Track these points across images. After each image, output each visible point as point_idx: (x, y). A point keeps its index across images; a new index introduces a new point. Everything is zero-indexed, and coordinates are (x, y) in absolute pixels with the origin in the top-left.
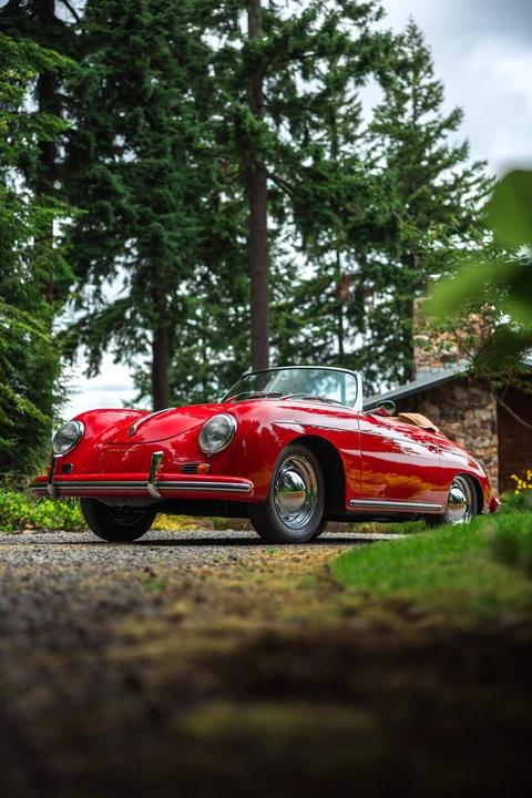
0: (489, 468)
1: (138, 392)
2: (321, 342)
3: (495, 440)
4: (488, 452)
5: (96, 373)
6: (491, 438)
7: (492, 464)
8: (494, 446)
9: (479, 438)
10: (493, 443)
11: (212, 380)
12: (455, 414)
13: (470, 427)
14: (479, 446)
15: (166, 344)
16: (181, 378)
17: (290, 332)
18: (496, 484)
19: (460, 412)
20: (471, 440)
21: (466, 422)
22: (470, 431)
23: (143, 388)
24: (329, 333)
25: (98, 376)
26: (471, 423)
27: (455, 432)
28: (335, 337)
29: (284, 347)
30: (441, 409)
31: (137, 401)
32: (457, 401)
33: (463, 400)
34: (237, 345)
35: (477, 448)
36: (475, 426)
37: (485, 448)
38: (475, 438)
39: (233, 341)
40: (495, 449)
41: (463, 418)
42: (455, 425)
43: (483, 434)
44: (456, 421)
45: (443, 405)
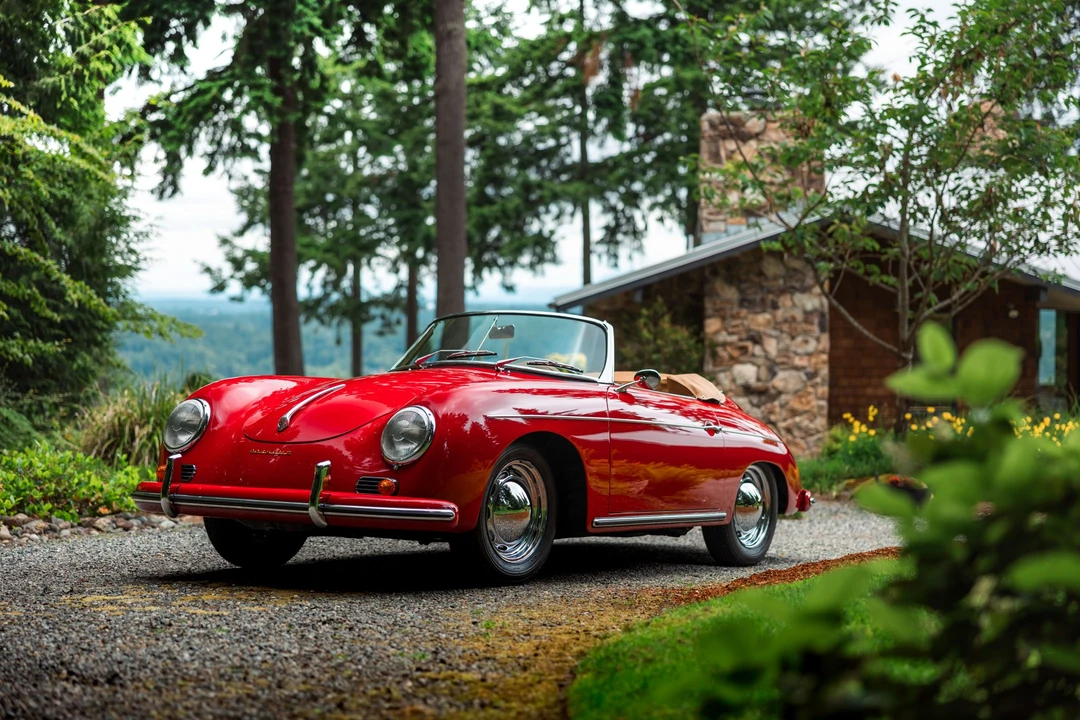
0: (815, 386)
1: (243, 218)
2: (551, 142)
3: (825, 342)
4: (813, 360)
5: (175, 191)
6: (818, 340)
7: (818, 380)
8: (823, 352)
9: (799, 339)
10: (821, 347)
11: (368, 201)
12: (763, 300)
13: (786, 321)
14: (800, 351)
15: (293, 146)
16: (316, 197)
17: (500, 126)
18: (825, 412)
19: (771, 297)
20: (788, 341)
21: (780, 313)
22: (785, 327)
23: (252, 213)
24: (563, 129)
25: (177, 196)
26: (788, 315)
27: (762, 329)
28: (575, 137)
29: (489, 152)
30: (741, 291)
31: (241, 233)
32: (766, 278)
33: (775, 278)
34: (409, 146)
35: (796, 354)
36: (794, 319)
37: (809, 355)
38: (793, 338)
39: (404, 137)
40: (825, 357)
41: (775, 306)
42: (763, 318)
43: (806, 332)
44: (764, 311)
45: (743, 286)
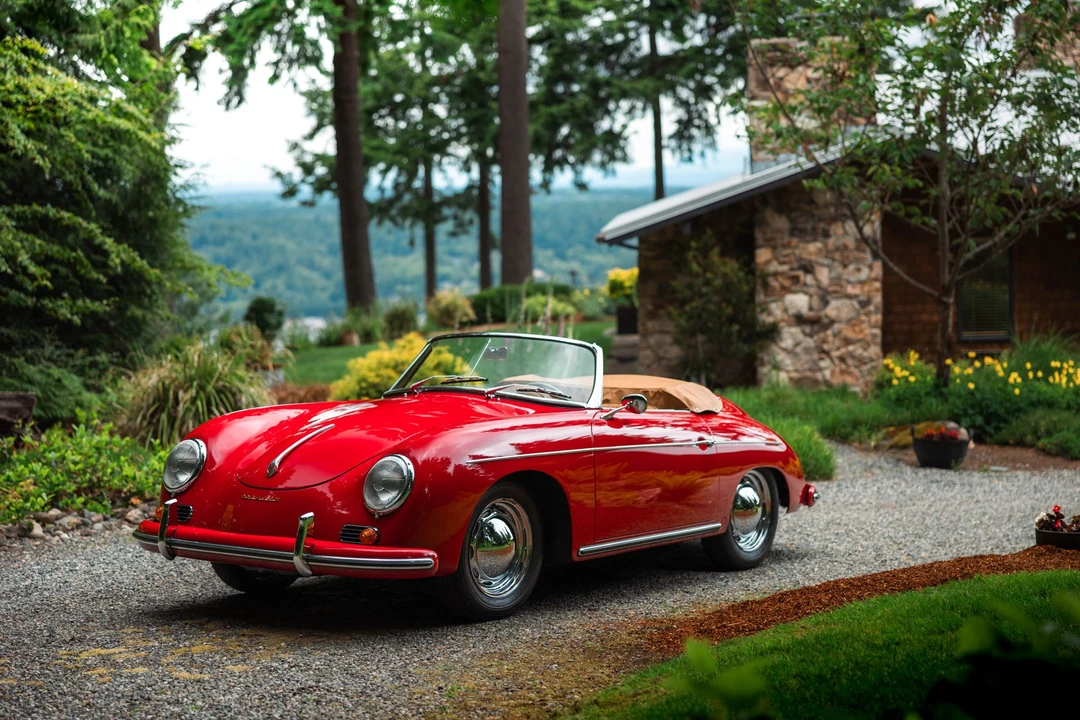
0: (868, 314)
1: (313, 121)
2: (619, 37)
3: (878, 270)
4: (866, 288)
5: (240, 102)
6: (871, 267)
7: (872, 308)
8: (876, 280)
9: (852, 267)
10: (873, 275)
11: (437, 101)
12: (814, 229)
13: (837, 249)
14: (853, 279)
15: (356, 53)
16: (383, 100)
17: (566, 23)
18: (879, 340)
19: (822, 225)
20: (840, 269)
21: (831, 242)
22: (837, 256)
23: (321, 116)
24: (631, 24)
25: (243, 105)
26: (840, 243)
27: (813, 258)
28: (644, 31)
29: (556, 50)
30: (791, 220)
31: (311, 136)
32: (817, 206)
33: (827, 206)
34: (476, 43)
35: (849, 282)
36: (846, 247)
37: (862, 283)
38: (845, 266)
39: (470, 36)
40: (878, 285)
41: (826, 235)
42: (814, 247)
43: (858, 260)
44: (815, 240)
45: (794, 215)
